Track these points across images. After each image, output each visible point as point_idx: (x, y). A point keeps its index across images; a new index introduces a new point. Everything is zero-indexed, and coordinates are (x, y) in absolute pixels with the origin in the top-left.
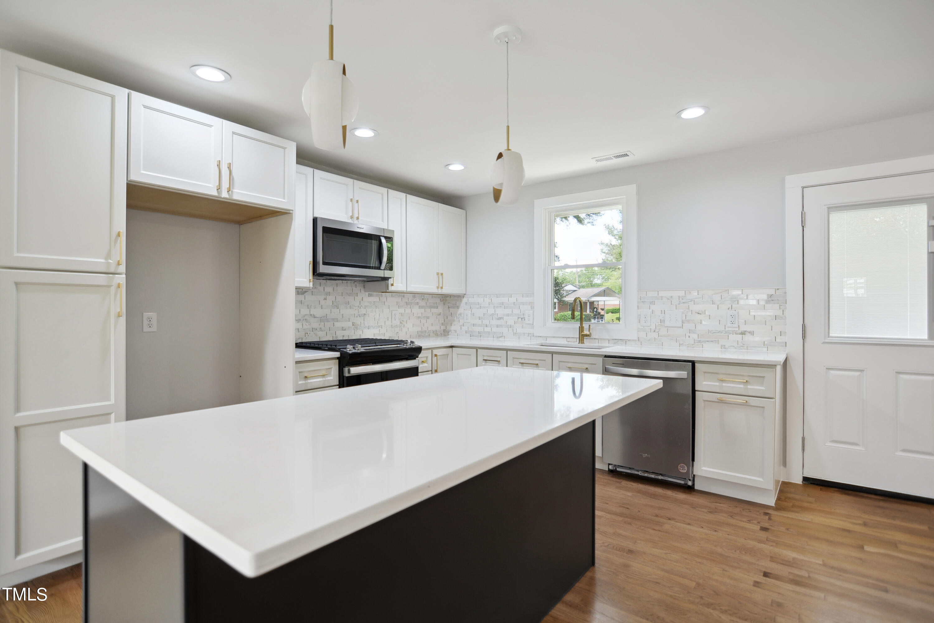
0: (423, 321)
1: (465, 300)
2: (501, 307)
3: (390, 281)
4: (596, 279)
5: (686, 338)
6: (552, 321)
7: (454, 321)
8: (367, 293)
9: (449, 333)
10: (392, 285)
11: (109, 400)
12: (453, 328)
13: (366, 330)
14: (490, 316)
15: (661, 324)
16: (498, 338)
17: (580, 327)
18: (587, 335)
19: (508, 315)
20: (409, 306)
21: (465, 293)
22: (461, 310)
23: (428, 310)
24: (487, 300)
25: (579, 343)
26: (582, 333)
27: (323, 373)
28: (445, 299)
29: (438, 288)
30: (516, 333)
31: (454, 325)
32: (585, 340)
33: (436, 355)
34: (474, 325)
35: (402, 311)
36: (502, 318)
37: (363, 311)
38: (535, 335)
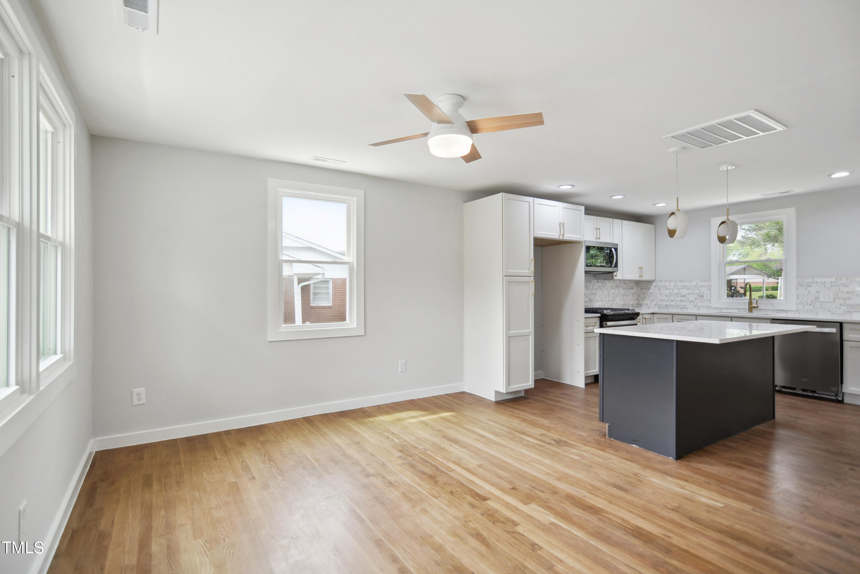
0: (625, 297)
1: (654, 284)
2: (684, 288)
3: (615, 274)
4: (731, 256)
5: (837, 309)
6: (725, 298)
7: (645, 297)
8: (596, 281)
9: (641, 306)
10: (616, 276)
11: (529, 329)
12: (644, 302)
13: (596, 303)
14: (675, 294)
15: (816, 300)
16: (681, 309)
17: (749, 302)
18: (755, 307)
19: (689, 294)
20: (617, 288)
21: (654, 279)
22: (651, 291)
23: (628, 290)
24: (672, 284)
25: (748, 312)
26: (751, 306)
27: (593, 324)
28: (638, 283)
29: (639, 277)
30: (696, 306)
31: (646, 300)
32: (753, 311)
33: (645, 318)
34: (661, 300)
35: (613, 291)
36: (685, 296)
37: (594, 291)
38: (712, 307)
